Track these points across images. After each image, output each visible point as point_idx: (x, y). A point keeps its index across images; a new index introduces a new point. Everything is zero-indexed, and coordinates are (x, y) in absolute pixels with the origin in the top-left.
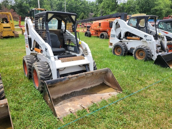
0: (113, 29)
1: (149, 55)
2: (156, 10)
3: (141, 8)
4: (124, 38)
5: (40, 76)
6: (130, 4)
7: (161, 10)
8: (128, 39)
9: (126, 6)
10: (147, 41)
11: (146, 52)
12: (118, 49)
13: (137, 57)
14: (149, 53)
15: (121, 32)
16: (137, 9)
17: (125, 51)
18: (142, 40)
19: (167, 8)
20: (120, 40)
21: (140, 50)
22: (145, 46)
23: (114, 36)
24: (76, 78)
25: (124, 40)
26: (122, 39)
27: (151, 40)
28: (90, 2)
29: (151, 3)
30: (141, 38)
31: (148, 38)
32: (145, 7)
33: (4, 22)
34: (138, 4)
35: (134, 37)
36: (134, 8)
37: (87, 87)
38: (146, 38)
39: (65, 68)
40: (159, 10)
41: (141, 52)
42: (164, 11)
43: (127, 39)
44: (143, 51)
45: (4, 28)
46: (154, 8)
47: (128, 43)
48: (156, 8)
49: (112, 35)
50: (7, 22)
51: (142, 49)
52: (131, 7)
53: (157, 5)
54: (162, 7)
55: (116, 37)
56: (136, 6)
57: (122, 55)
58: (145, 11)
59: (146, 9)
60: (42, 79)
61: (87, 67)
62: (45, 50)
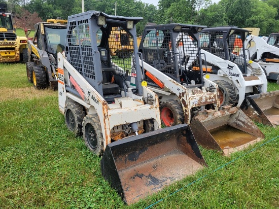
2: (253, 21)
3: (231, 17)
4: (260, 60)
5: (228, 94)
6: (214, 11)
7: (261, 21)
8: (267, 62)
9: (210, 15)
16: (225, 20)
19: (271, 19)
25: (260, 62)
26: (258, 61)
28: (147, 4)
29: (246, 11)
32: (236, 16)
35: (275, 59)
36: (221, 17)
40: (258, 21)
42: (265, 23)
43: (264, 61)
46: (250, 19)
47: (266, 67)
48: (253, 18)
52: (216, 16)
53: (255, 14)
54: (263, 17)
56: (224, 14)
58: (236, 22)
59: (238, 20)
60: (230, 97)
61: (259, 88)
62: (228, 68)
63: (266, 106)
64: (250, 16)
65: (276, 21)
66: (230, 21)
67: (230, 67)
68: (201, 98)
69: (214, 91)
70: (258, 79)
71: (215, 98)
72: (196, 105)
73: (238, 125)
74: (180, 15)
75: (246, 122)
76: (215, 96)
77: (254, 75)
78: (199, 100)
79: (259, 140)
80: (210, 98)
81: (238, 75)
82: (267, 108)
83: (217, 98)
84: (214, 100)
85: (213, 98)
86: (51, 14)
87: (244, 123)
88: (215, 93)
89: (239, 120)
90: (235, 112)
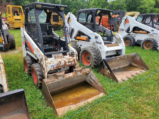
0: (122, 24)
1: (156, 45)
2: (141, 8)
3: (128, 6)
4: (132, 32)
5: (94, 56)
6: (118, 2)
7: (146, 8)
8: (136, 33)
9: (116, 4)
10: (153, 35)
11: (153, 43)
12: (126, 41)
13: (145, 47)
14: (156, 44)
15: (129, 27)
16: (125, 8)
17: (133, 43)
18: (149, 34)
19: (151, 7)
20: (128, 34)
21: (147, 41)
22: (152, 39)
23: (123, 30)
24: (119, 58)
25: (132, 33)
26: (130, 33)
27: (157, 34)
29: (137, 2)
30: (148, 32)
31: (154, 32)
32: (132, 6)
33: (16, 14)
34: (126, 3)
35: (141, 31)
36: (123, 6)
37: (121, 67)
38: (153, 32)
39: (108, 52)
40: (144, 8)
41: (148, 43)
42: (148, 9)
43: (134, 33)
44: (150, 42)
45: (16, 20)
46: (139, 7)
47: (135, 36)
48: (141, 7)
49: (121, 30)
50: (18, 15)
51: (150, 41)
52: (120, 5)
53: (143, 4)
54: (147, 6)
55: (124, 31)
56: (124, 4)
57: (131, 45)
58: (131, 9)
59: (132, 8)
60: (95, 59)
61: (120, 52)
62: (95, 38)
63: (124, 64)
64: (140, 6)
65: (154, 9)
66: (128, 8)
67: (96, 37)
68: (60, 62)
69: (74, 56)
70: (118, 45)
71: (74, 62)
72: (54, 68)
73: (91, 82)
74: (99, 5)
75: (95, 80)
76: (74, 60)
77: (117, 43)
78: (57, 64)
79: (102, 95)
80: (69, 62)
81: (101, 43)
82: (125, 66)
83: (76, 61)
84: (73, 63)
85: (72, 62)
86: (23, 3)
87: (94, 80)
88: (75, 58)
89: (91, 79)
90: (88, 73)
